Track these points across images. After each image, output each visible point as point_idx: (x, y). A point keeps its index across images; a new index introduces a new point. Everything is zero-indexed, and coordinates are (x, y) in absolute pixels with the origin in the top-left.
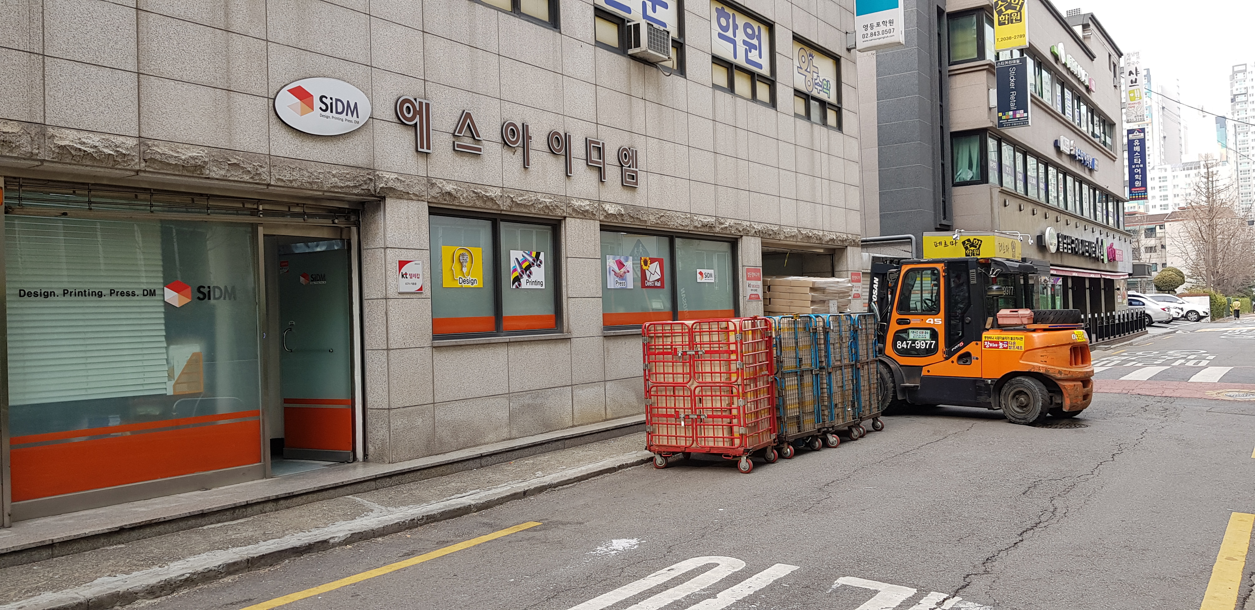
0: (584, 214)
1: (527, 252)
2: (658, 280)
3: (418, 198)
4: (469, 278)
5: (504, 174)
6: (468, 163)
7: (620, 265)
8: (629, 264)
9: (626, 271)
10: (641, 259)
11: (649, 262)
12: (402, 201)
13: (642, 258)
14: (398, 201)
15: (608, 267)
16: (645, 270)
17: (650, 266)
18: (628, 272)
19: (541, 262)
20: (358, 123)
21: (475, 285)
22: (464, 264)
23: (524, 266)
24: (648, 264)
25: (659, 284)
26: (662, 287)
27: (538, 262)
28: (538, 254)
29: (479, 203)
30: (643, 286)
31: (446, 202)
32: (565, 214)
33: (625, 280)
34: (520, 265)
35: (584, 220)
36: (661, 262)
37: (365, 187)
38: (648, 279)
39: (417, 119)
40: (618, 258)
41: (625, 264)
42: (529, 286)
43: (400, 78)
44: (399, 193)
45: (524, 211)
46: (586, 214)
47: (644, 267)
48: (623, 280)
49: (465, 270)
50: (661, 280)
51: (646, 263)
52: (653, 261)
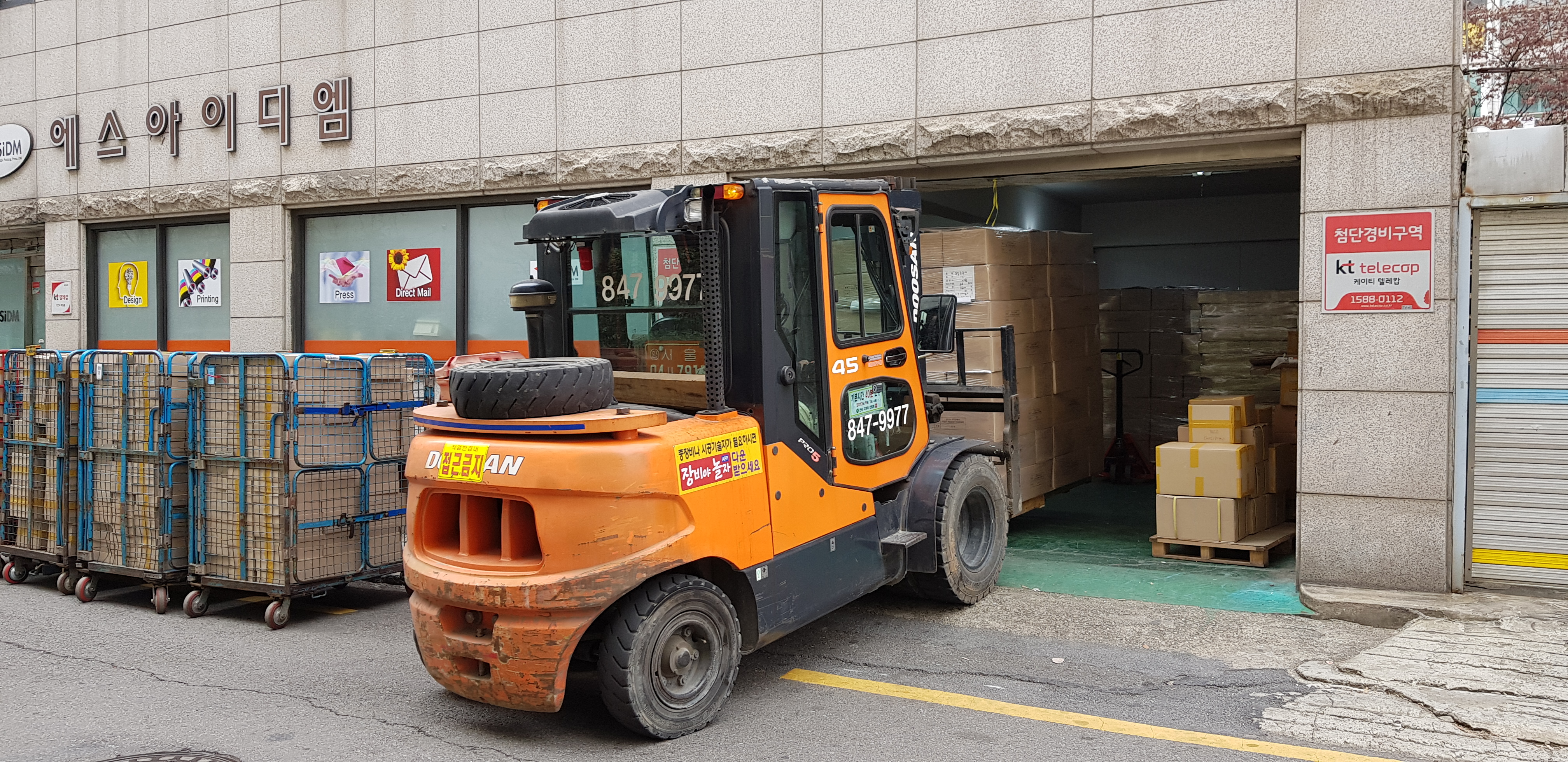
0: (252, 200)
1: (198, 261)
2: (425, 287)
3: (69, 217)
4: (134, 296)
5: (151, 170)
6: (114, 169)
7: (346, 266)
8: (363, 264)
9: (356, 275)
10: (389, 252)
11: (406, 257)
12: (57, 223)
13: (392, 252)
14: (55, 224)
15: (321, 271)
16: (396, 271)
17: (408, 263)
18: (361, 275)
19: (216, 272)
20: (21, 158)
21: (140, 304)
22: (129, 282)
23: (195, 279)
24: (404, 261)
25: (427, 293)
26: (436, 296)
27: (213, 272)
28: (213, 262)
29: (122, 212)
30: (392, 296)
31: (93, 217)
32: (226, 205)
33: (354, 289)
34: (190, 277)
35: (255, 209)
36: (434, 256)
37: (27, 216)
38: (402, 285)
39: (64, 138)
40: (341, 255)
41: (353, 264)
42: (201, 304)
43: (57, 101)
44: (51, 217)
45: (173, 210)
46: (255, 199)
47: (395, 266)
48: (350, 289)
49: (130, 288)
50: (435, 287)
51: (398, 258)
52: (414, 254)
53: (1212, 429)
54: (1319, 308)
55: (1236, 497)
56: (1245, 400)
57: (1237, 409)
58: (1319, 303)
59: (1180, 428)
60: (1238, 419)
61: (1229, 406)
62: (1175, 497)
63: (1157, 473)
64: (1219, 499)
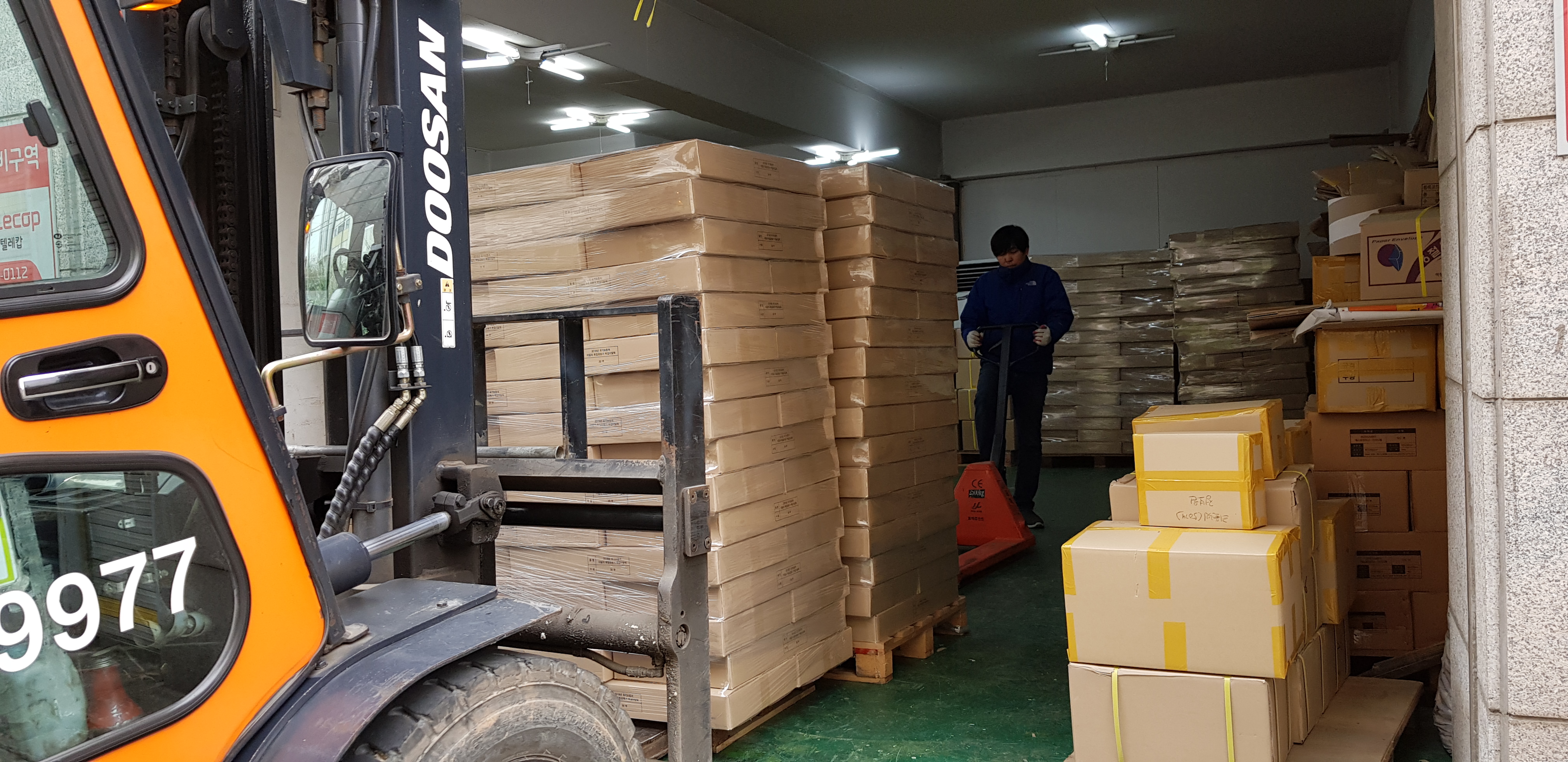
53: (1198, 494)
54: (1547, 138)
55: (1271, 675)
56: (1268, 415)
57: (1256, 439)
58: (1546, 125)
59: (1116, 488)
60: (1258, 467)
61: (1235, 435)
62: (1116, 672)
63: (1067, 612)
64: (1227, 679)
